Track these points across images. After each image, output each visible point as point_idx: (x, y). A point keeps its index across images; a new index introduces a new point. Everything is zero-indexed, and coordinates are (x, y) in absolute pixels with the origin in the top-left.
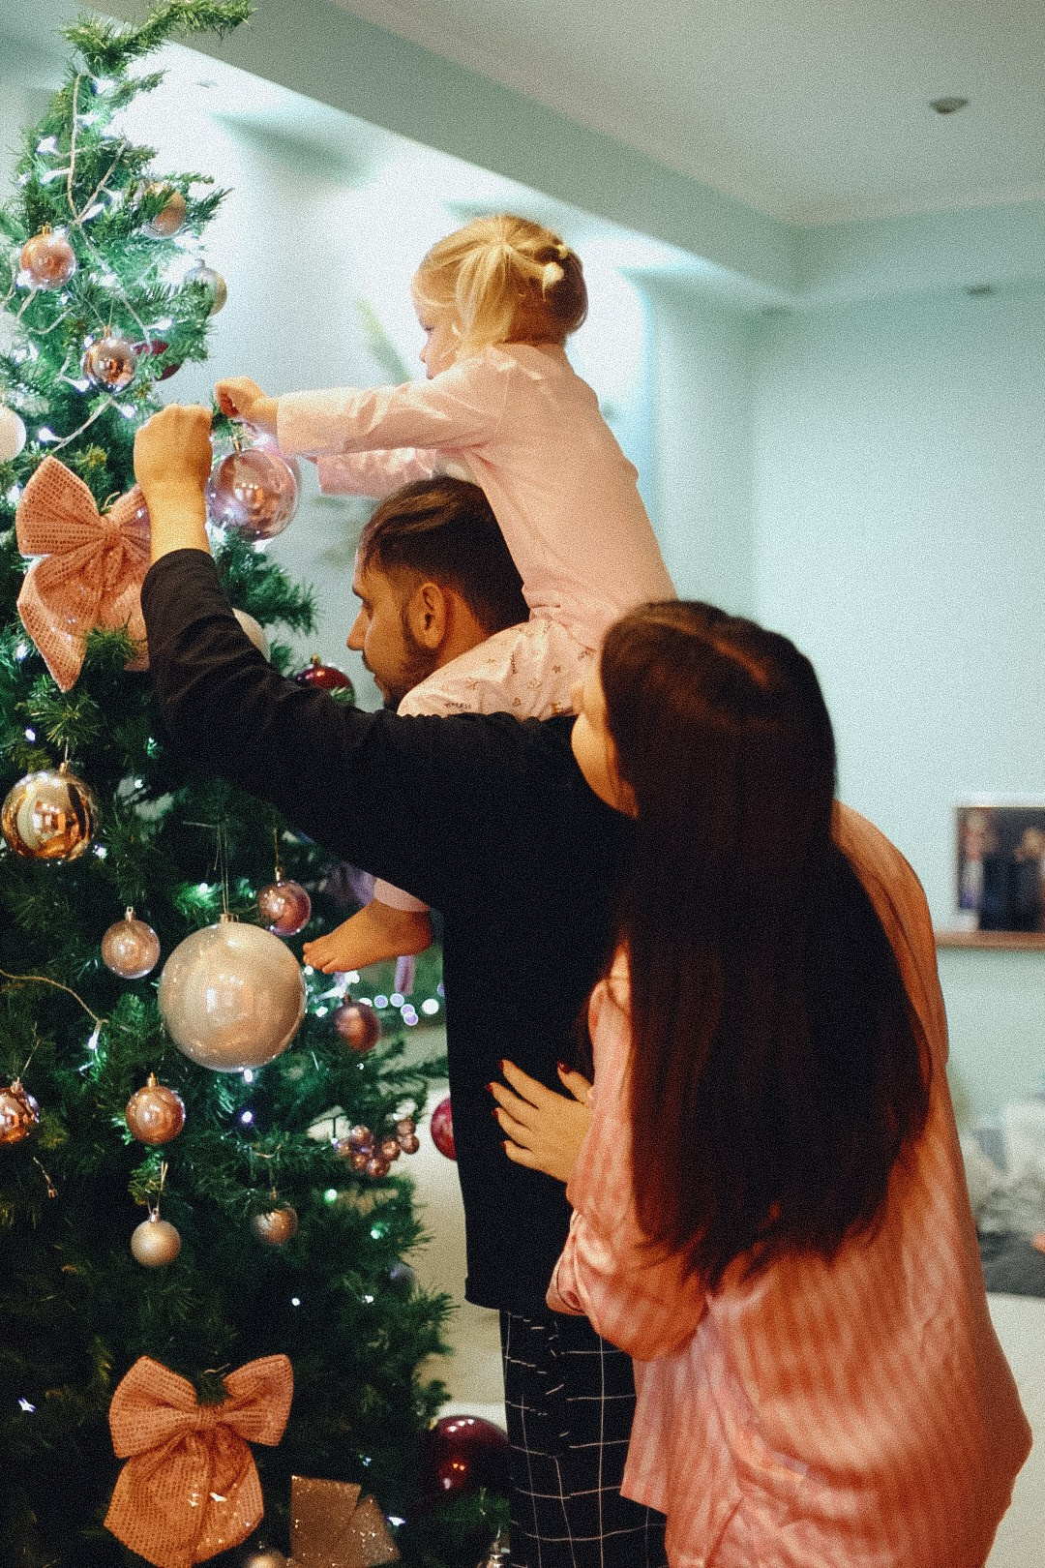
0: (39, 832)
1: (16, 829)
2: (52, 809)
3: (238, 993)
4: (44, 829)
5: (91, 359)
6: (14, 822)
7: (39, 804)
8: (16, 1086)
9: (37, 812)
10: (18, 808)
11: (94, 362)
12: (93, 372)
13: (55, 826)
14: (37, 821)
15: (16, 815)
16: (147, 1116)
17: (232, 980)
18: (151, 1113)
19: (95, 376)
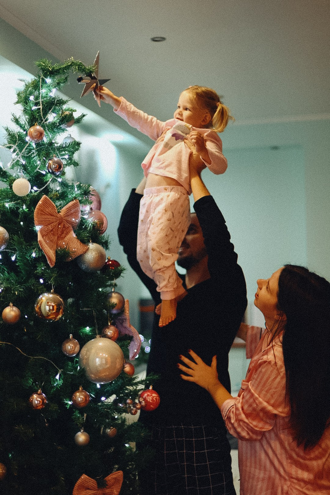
0: (48, 311)
1: (41, 310)
2: (52, 304)
3: (106, 359)
4: (50, 310)
5: (50, 165)
6: (40, 308)
7: (48, 303)
8: (40, 391)
9: (47, 305)
10: (41, 304)
11: (51, 166)
12: (51, 168)
13: (53, 309)
14: (47, 308)
15: (40, 306)
16: (80, 399)
17: (104, 355)
18: (81, 398)
19: (51, 169)
